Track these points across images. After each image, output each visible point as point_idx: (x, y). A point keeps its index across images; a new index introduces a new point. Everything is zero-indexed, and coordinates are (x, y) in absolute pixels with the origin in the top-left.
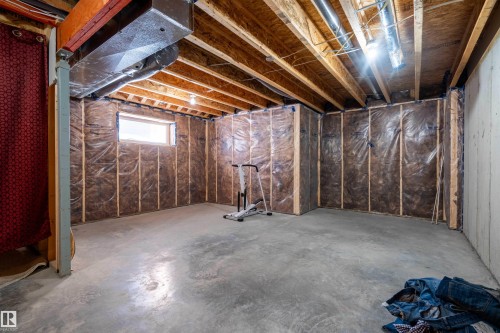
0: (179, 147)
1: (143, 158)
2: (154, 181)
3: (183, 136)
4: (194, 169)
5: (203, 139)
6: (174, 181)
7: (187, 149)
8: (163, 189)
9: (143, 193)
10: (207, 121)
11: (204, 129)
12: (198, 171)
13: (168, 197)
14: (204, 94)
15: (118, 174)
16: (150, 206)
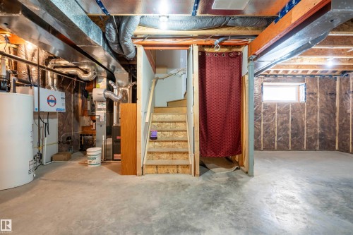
0: (309, 102)
1: (279, 112)
2: (286, 129)
3: (312, 94)
4: (322, 120)
5: (333, 94)
6: (303, 130)
7: (316, 104)
8: (294, 135)
9: (279, 136)
10: (338, 78)
11: (335, 84)
12: (327, 123)
13: (298, 142)
14: (343, 55)
15: (262, 123)
16: (283, 147)
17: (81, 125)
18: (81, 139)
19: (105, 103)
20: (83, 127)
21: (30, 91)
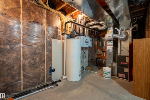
17: (97, 53)
18: (96, 60)
19: (112, 42)
20: (98, 55)
21: (80, 38)
